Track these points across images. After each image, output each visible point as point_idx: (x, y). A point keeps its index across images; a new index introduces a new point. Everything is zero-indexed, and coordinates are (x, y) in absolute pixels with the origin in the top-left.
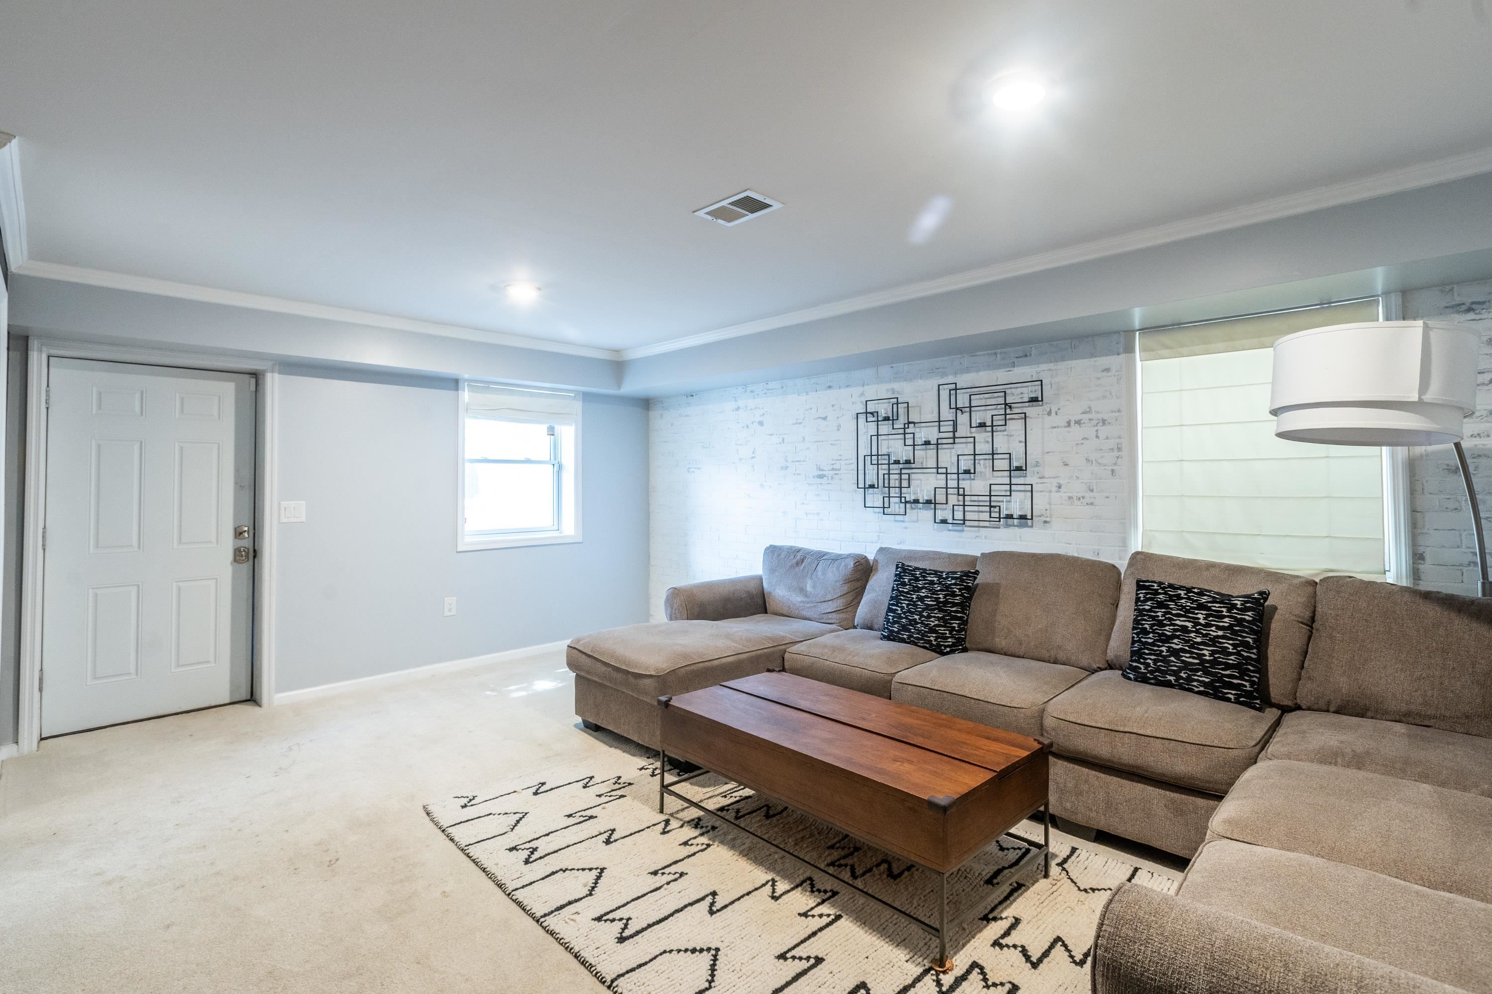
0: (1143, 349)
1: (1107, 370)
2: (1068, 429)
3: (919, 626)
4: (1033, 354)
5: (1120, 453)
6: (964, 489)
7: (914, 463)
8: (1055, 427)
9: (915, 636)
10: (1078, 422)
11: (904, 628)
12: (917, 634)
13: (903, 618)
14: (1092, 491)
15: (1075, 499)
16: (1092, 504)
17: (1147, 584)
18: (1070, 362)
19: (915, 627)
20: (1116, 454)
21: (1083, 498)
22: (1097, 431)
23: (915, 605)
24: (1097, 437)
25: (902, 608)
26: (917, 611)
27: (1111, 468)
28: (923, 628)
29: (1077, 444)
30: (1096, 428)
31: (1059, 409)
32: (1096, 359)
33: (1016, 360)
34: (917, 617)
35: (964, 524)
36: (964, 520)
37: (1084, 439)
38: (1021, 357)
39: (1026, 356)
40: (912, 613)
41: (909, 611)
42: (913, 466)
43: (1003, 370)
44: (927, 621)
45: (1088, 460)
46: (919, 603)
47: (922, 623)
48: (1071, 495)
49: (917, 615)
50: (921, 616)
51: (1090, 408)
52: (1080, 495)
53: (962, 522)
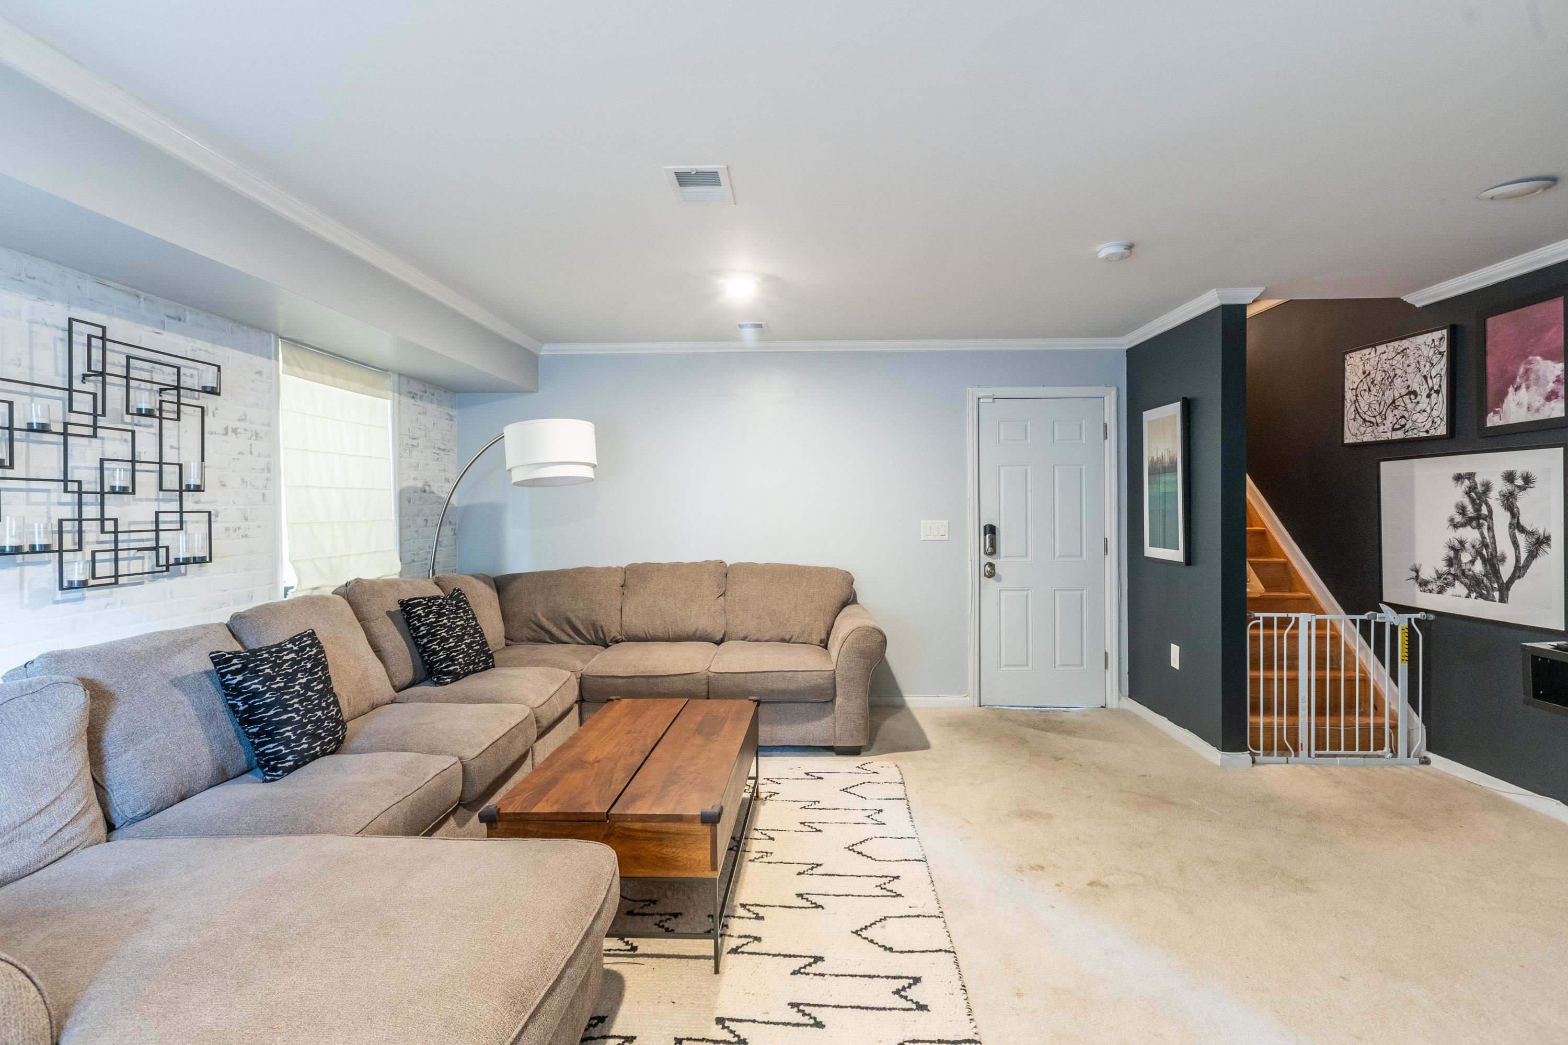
0: (285, 361)
1: (259, 373)
2: (225, 438)
3: (326, 724)
4: (187, 320)
5: (268, 475)
6: (116, 521)
7: (11, 466)
8: (212, 433)
9: (326, 740)
10: (235, 431)
11: (315, 737)
12: (329, 735)
13: (306, 724)
14: (246, 519)
15: (231, 530)
16: (246, 536)
17: (416, 601)
18: (228, 349)
19: (323, 728)
20: (266, 475)
21: (239, 528)
22: (251, 445)
23: (308, 699)
24: (251, 453)
25: (297, 711)
26: (315, 705)
27: (263, 491)
28: (331, 724)
29: (234, 459)
30: (249, 442)
31: (216, 409)
32: (251, 356)
33: (167, 320)
34: (319, 713)
35: (116, 583)
36: (116, 576)
37: (240, 453)
38: (175, 319)
39: (180, 319)
40: (312, 711)
41: (308, 711)
42: (9, 473)
43: (150, 328)
44: (329, 713)
45: (243, 481)
46: (310, 693)
47: (327, 718)
48: (227, 525)
49: (318, 710)
50: (323, 709)
51: (245, 415)
52: (236, 525)
53: (113, 580)
